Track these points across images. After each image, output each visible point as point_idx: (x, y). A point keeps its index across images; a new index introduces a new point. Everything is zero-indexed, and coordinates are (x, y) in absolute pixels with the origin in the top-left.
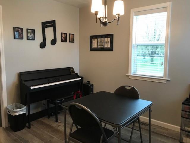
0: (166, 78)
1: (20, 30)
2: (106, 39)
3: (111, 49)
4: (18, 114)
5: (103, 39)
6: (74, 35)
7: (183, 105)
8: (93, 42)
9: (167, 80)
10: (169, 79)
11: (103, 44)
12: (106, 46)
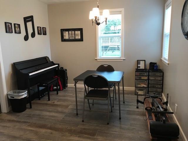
0: (123, 58)
1: (10, 25)
2: (76, 32)
3: (81, 40)
4: (23, 97)
5: (74, 32)
6: (46, 28)
7: (136, 72)
8: (64, 34)
9: (124, 60)
10: (125, 59)
11: (74, 36)
12: (77, 38)
